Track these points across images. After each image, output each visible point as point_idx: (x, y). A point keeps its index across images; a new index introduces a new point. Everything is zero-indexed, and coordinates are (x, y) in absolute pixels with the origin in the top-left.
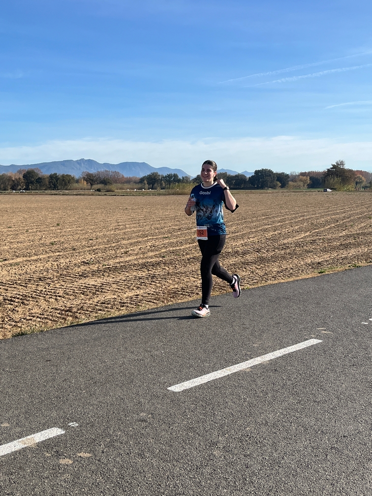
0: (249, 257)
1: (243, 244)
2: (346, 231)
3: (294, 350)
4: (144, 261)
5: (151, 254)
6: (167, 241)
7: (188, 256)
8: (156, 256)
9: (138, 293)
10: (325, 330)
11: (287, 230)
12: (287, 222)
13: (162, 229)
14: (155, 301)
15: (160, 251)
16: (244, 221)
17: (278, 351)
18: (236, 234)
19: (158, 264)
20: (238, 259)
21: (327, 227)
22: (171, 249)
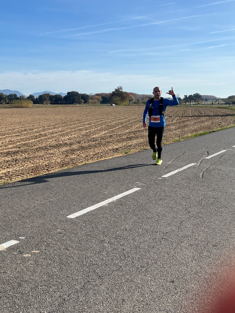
1: (69, 139)
2: (128, 130)
3: (128, 194)
4: (7, 150)
5: (10, 146)
6: (19, 138)
7: (35, 147)
8: (14, 147)
9: (9, 171)
10: (140, 183)
11: (93, 129)
13: (13, 130)
14: (21, 175)
15: (16, 144)
16: (66, 124)
17: (119, 195)
18: (63, 133)
19: (17, 152)
20: (68, 148)
21: (117, 128)
22: (23, 143)
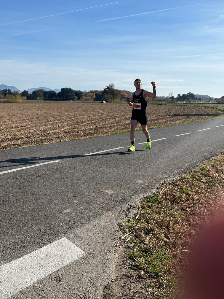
0: (19, 142)
1: (23, 133)
2: (94, 126)
12: (63, 120)
16: (36, 119)
18: (24, 127)
21: (85, 124)
